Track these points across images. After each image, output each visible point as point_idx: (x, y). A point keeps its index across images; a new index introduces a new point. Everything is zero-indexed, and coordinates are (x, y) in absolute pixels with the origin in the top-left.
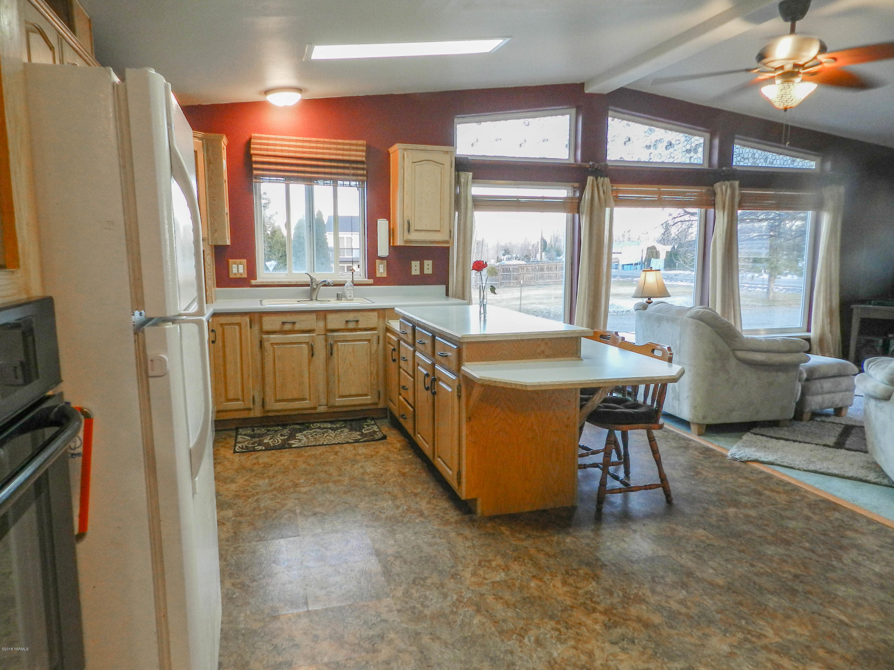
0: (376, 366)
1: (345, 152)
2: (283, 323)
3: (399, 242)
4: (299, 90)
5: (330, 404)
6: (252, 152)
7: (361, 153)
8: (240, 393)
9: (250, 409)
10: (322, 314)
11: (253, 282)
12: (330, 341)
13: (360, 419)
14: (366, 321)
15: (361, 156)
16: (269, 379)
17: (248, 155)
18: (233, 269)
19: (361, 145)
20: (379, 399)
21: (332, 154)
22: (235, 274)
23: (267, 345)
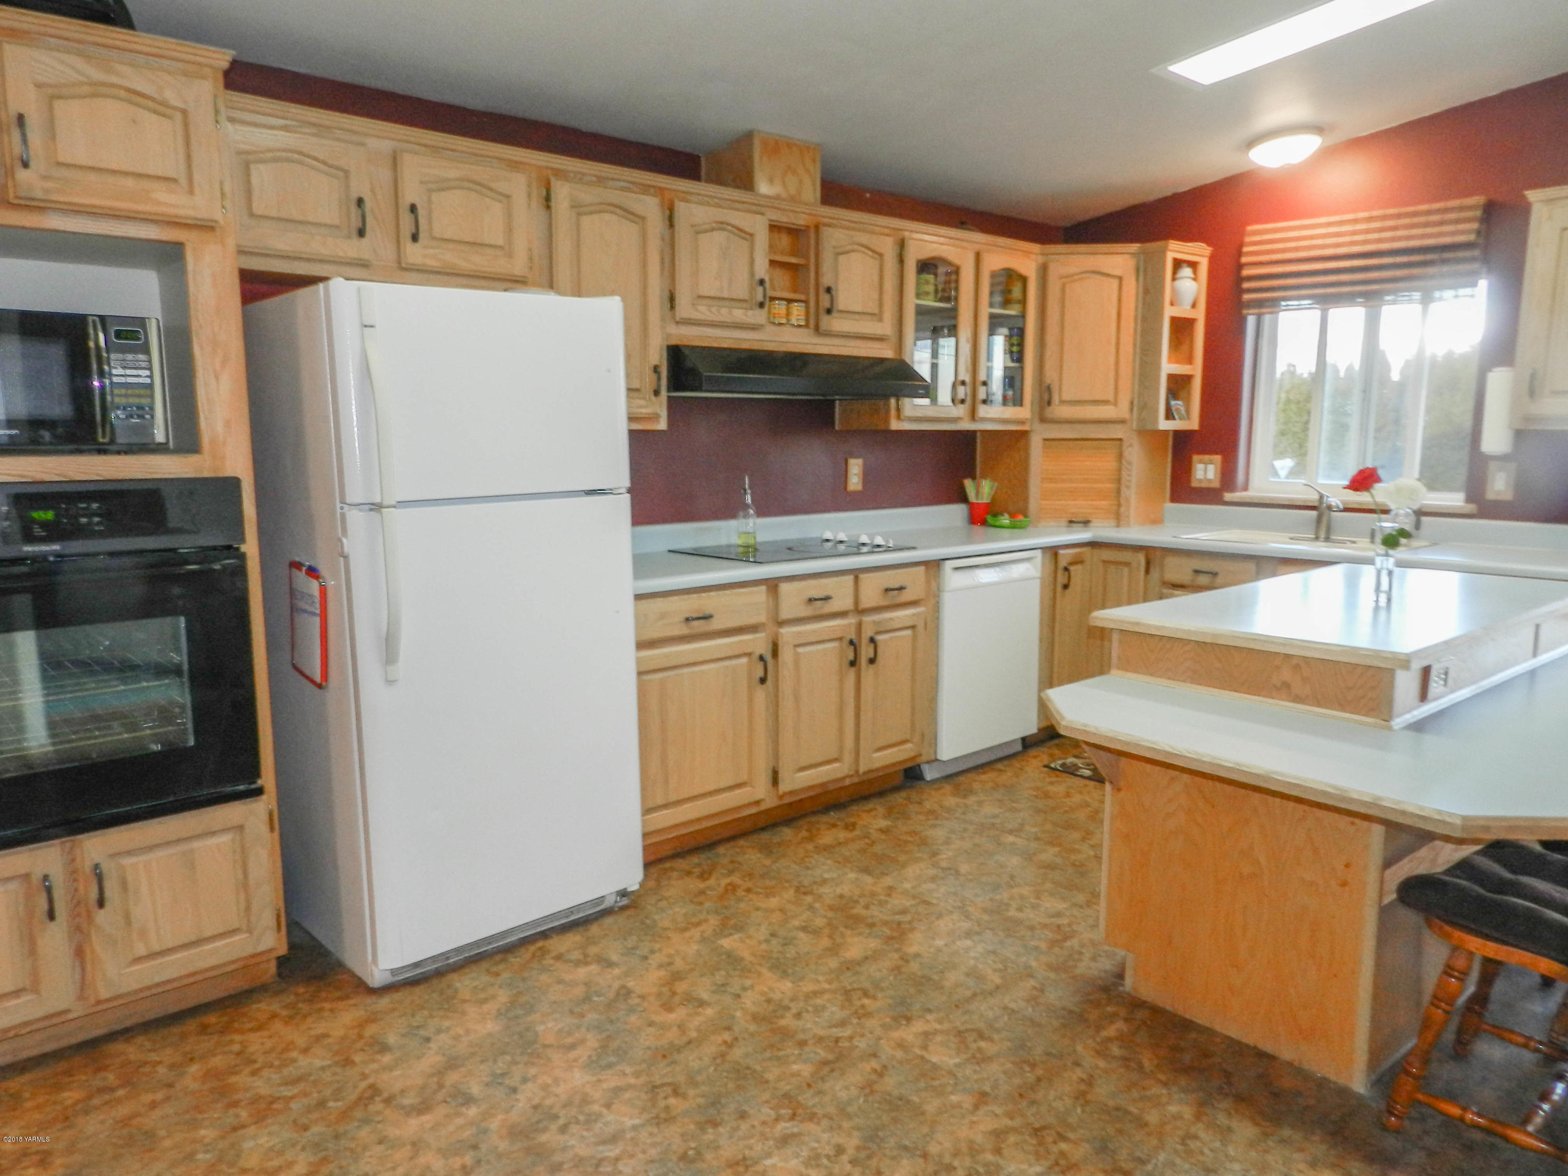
2: (1196, 571)
4: (1318, 129)
7: (1466, 226)
11: (1228, 496)
15: (1465, 232)
17: (1237, 267)
18: (1198, 473)
21: (1400, 239)
22: (1200, 481)
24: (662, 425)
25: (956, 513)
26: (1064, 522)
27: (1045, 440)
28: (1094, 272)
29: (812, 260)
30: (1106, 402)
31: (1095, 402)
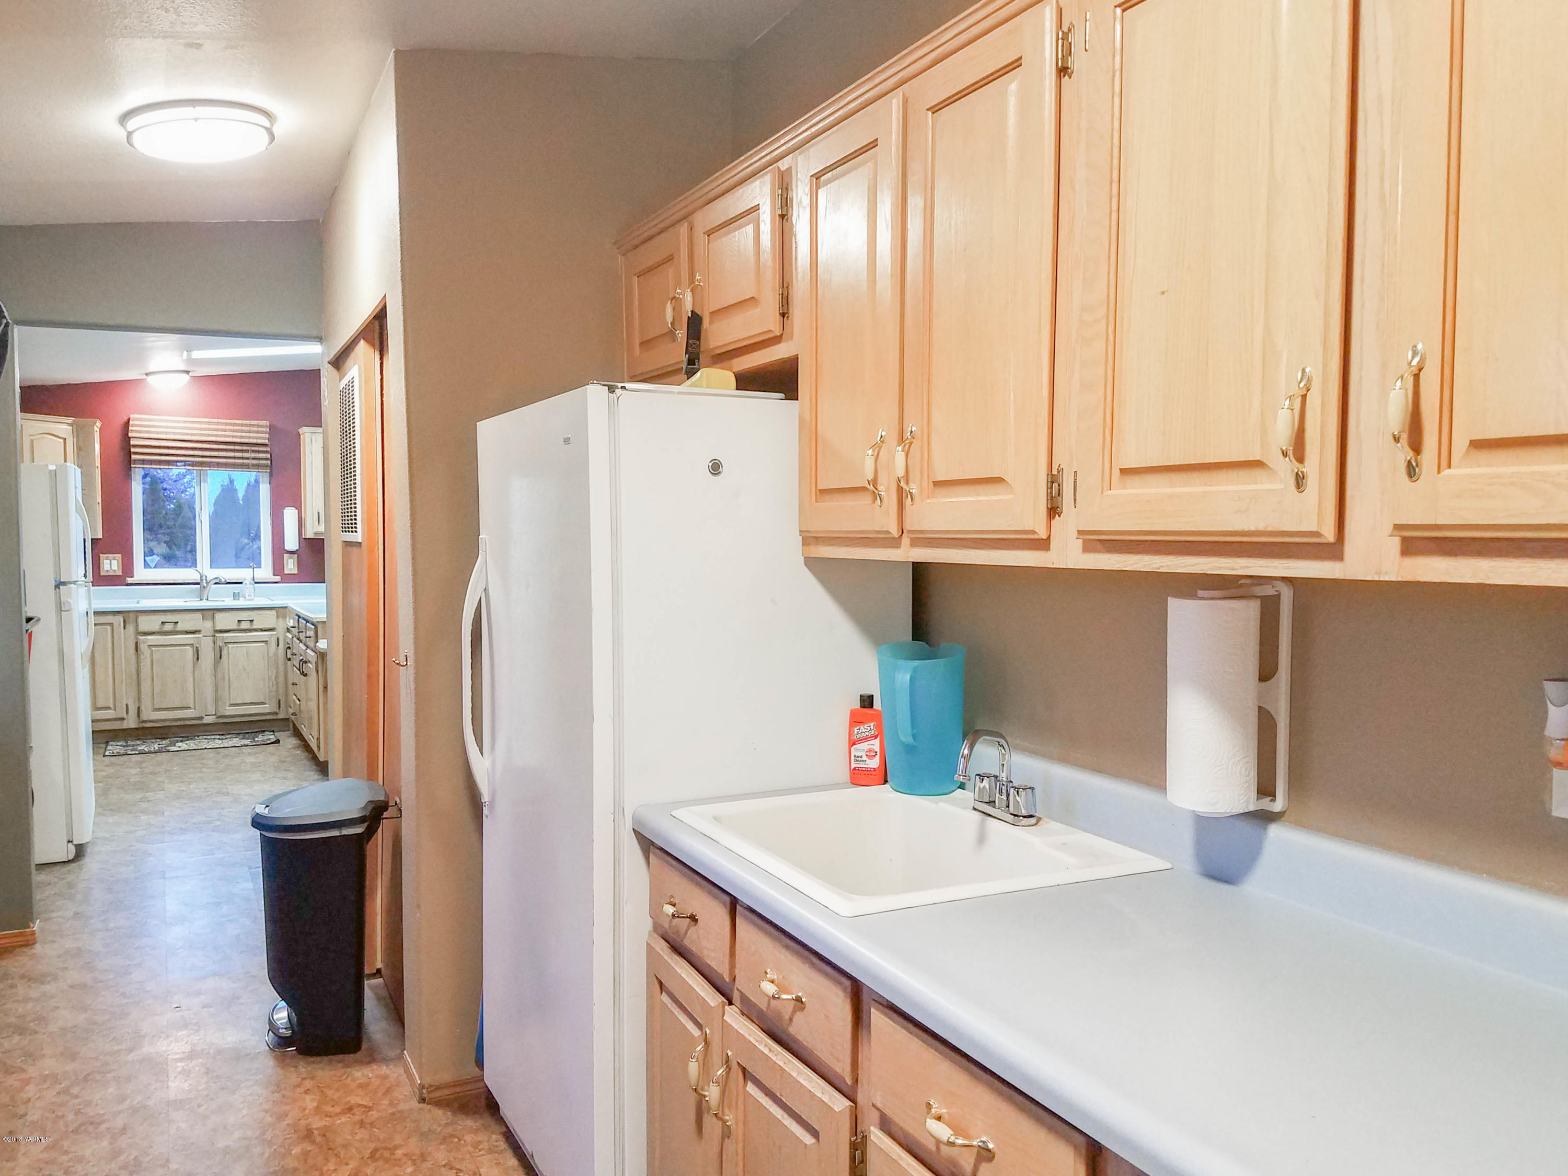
0: (275, 671)
1: (243, 434)
2: (162, 622)
3: (309, 534)
4: (187, 372)
5: (218, 714)
6: (130, 435)
7: (263, 435)
8: (111, 700)
9: (123, 719)
10: (209, 613)
11: (129, 580)
12: (219, 643)
13: (256, 732)
14: (262, 621)
15: (263, 438)
16: (146, 686)
17: (126, 438)
18: (105, 566)
19: (262, 426)
20: (279, 707)
21: (228, 436)
22: (107, 571)
23: (143, 647)
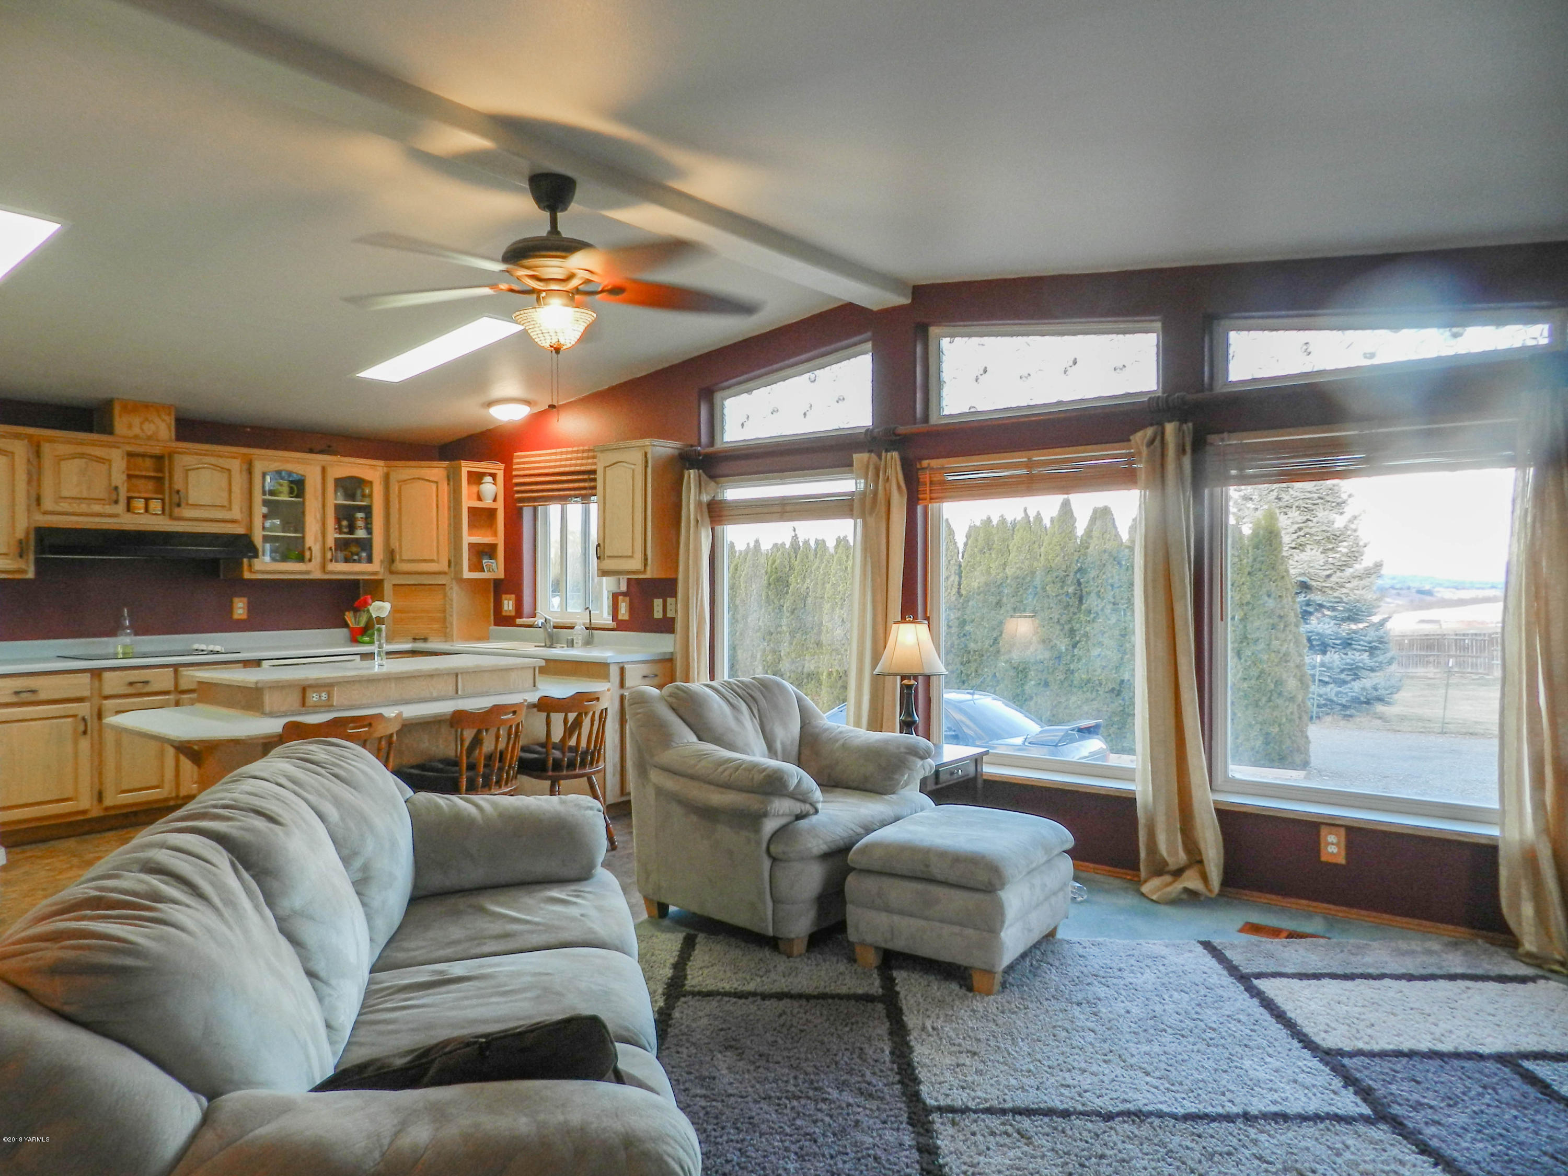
4: (527, 402)
6: (514, 473)
11: (518, 621)
18: (505, 606)
24: (31, 575)
25: (341, 633)
26: (410, 639)
27: (394, 585)
28: (419, 479)
29: (167, 475)
30: (432, 561)
31: (425, 561)
